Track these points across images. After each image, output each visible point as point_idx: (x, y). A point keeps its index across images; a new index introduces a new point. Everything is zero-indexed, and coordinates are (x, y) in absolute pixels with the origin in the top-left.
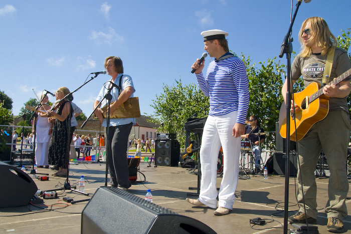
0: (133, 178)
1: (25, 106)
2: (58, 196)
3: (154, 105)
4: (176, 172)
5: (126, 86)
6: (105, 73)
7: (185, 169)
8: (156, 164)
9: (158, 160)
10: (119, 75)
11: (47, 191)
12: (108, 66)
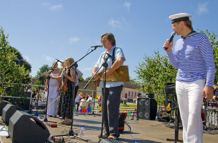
0: (121, 128)
1: (40, 71)
2: (65, 140)
3: (137, 71)
4: (154, 125)
5: (118, 57)
6: (102, 46)
7: (161, 123)
8: (138, 118)
9: (139, 115)
10: (113, 48)
11: (57, 136)
12: (104, 42)
